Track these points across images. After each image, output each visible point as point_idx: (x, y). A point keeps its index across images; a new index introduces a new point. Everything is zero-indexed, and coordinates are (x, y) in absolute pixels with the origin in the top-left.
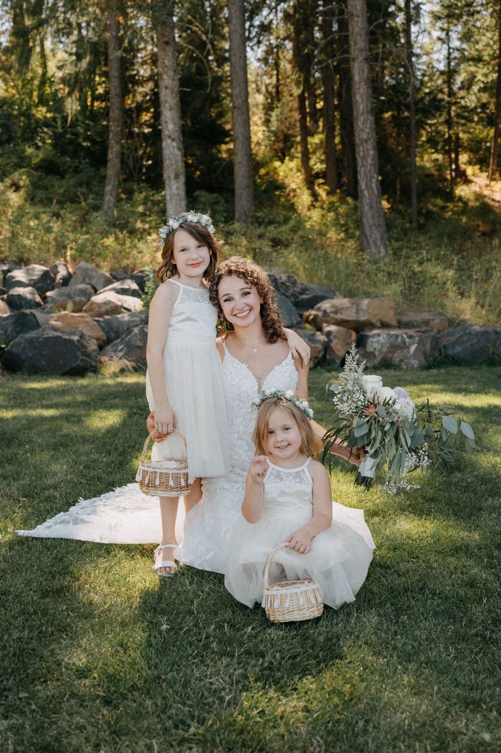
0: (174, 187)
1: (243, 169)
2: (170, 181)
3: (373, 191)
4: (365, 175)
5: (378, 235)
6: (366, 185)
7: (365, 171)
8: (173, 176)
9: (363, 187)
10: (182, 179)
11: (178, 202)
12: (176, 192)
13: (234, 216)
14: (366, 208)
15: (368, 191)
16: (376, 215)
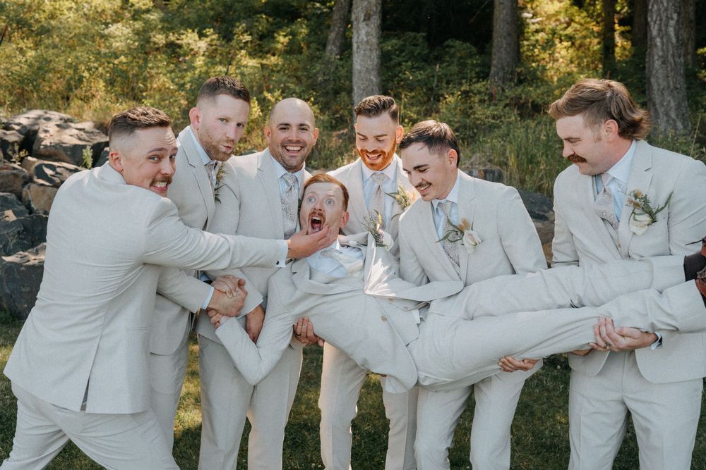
0: (363, 32)
1: (504, 12)
2: (358, 22)
3: (669, 39)
4: (659, 14)
5: (672, 104)
6: (660, 30)
7: (659, 9)
8: (362, 16)
9: (655, 33)
10: (376, 20)
11: (368, 52)
12: (365, 39)
13: (490, 71)
14: (657, 64)
15: (662, 38)
16: (671, 74)
